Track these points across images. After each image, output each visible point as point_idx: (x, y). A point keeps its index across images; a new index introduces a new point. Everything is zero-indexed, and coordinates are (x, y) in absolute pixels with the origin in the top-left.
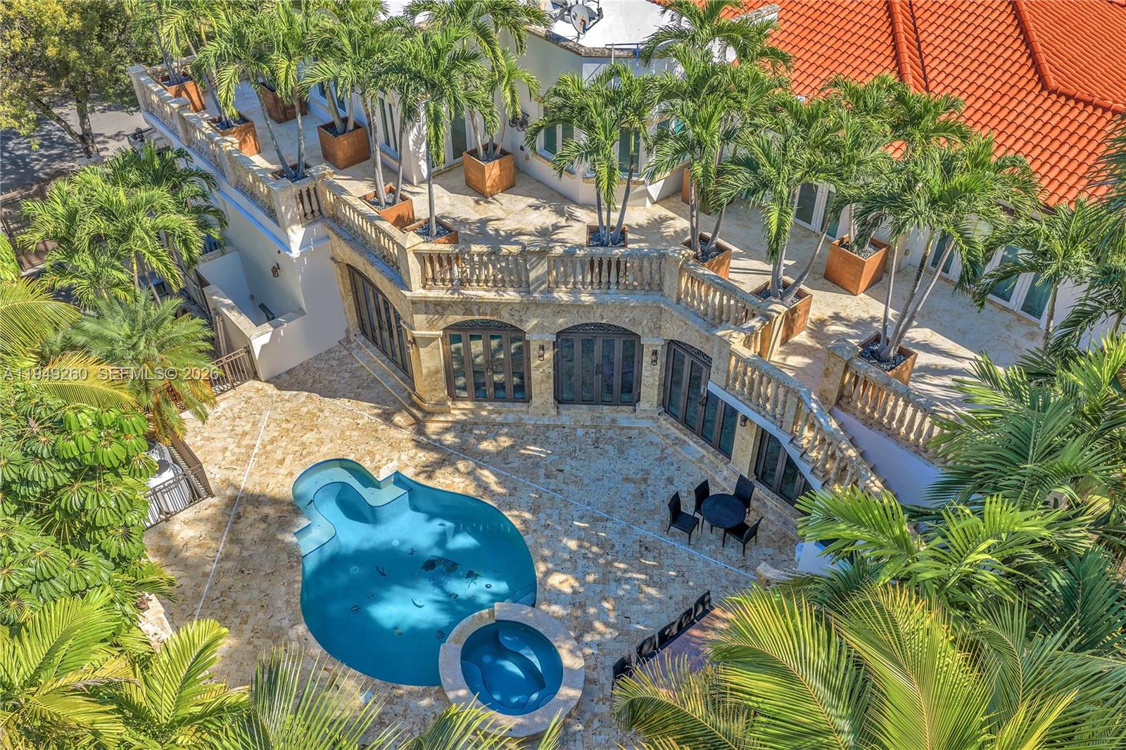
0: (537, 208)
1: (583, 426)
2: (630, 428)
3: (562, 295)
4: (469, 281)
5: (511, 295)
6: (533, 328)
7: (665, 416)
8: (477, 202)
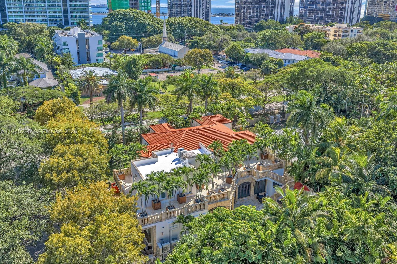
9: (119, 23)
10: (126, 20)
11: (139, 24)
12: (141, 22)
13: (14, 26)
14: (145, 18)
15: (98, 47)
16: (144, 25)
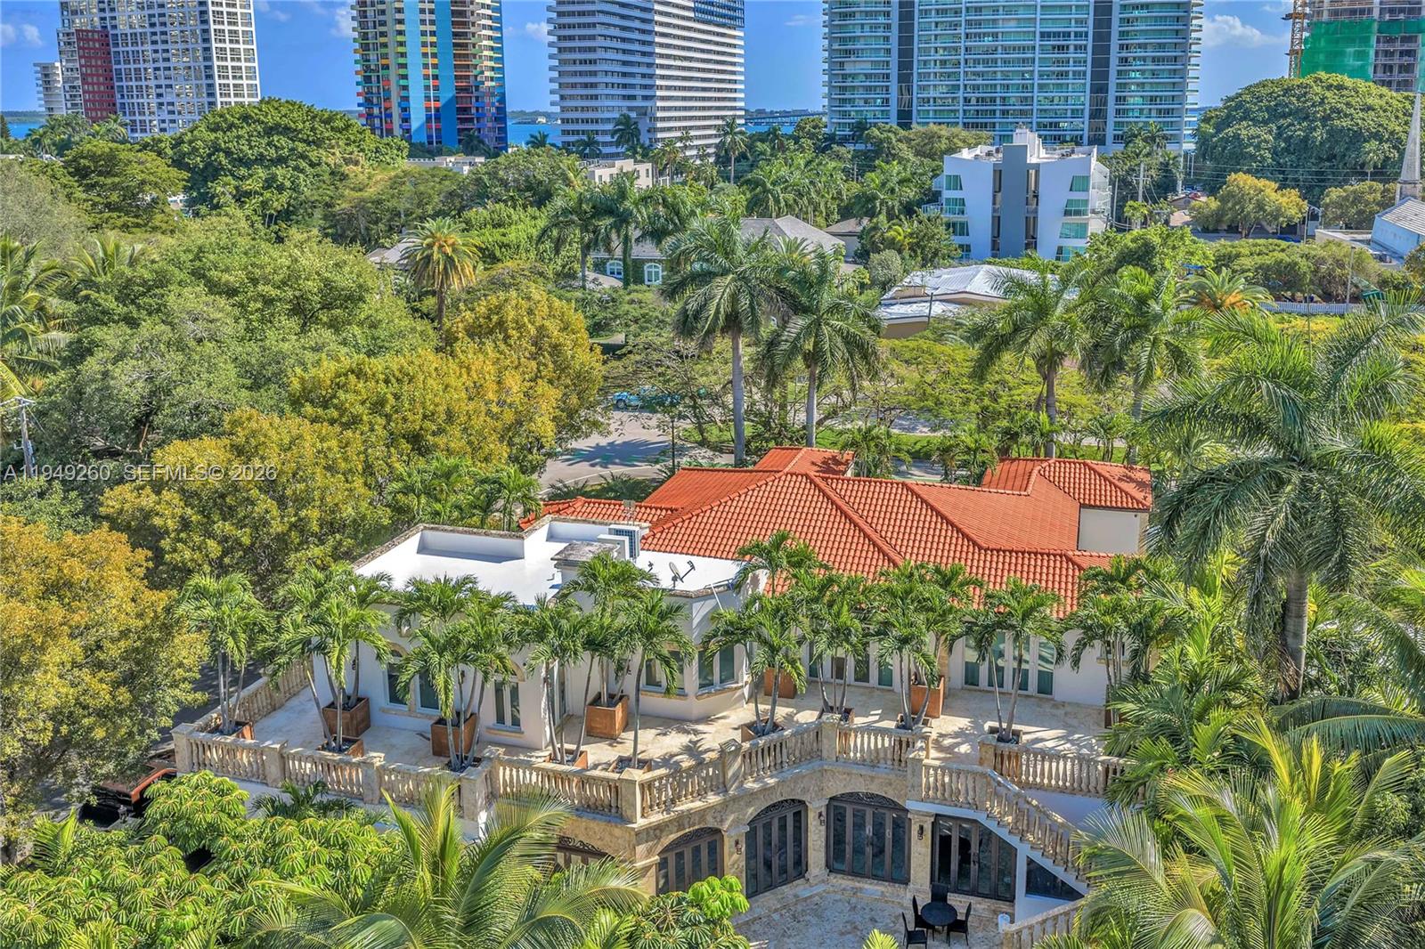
0: (665, 734)
1: (776, 910)
2: (811, 897)
3: (750, 784)
4: (679, 797)
5: (713, 799)
6: (730, 826)
7: (833, 875)
8: (611, 745)
9: (1253, 131)
10: (1284, 116)
11: (1333, 134)
12: (1346, 123)
13: (889, 138)
14: (1370, 108)
15: (1069, 202)
16: (1357, 138)
